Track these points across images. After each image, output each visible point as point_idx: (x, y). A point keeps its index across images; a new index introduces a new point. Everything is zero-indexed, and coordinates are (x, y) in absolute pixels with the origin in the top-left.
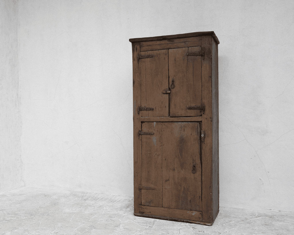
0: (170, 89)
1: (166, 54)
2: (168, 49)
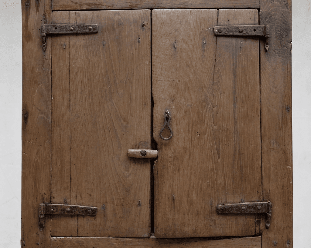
0: (154, 145)
1: (143, 26)
2: (151, 9)
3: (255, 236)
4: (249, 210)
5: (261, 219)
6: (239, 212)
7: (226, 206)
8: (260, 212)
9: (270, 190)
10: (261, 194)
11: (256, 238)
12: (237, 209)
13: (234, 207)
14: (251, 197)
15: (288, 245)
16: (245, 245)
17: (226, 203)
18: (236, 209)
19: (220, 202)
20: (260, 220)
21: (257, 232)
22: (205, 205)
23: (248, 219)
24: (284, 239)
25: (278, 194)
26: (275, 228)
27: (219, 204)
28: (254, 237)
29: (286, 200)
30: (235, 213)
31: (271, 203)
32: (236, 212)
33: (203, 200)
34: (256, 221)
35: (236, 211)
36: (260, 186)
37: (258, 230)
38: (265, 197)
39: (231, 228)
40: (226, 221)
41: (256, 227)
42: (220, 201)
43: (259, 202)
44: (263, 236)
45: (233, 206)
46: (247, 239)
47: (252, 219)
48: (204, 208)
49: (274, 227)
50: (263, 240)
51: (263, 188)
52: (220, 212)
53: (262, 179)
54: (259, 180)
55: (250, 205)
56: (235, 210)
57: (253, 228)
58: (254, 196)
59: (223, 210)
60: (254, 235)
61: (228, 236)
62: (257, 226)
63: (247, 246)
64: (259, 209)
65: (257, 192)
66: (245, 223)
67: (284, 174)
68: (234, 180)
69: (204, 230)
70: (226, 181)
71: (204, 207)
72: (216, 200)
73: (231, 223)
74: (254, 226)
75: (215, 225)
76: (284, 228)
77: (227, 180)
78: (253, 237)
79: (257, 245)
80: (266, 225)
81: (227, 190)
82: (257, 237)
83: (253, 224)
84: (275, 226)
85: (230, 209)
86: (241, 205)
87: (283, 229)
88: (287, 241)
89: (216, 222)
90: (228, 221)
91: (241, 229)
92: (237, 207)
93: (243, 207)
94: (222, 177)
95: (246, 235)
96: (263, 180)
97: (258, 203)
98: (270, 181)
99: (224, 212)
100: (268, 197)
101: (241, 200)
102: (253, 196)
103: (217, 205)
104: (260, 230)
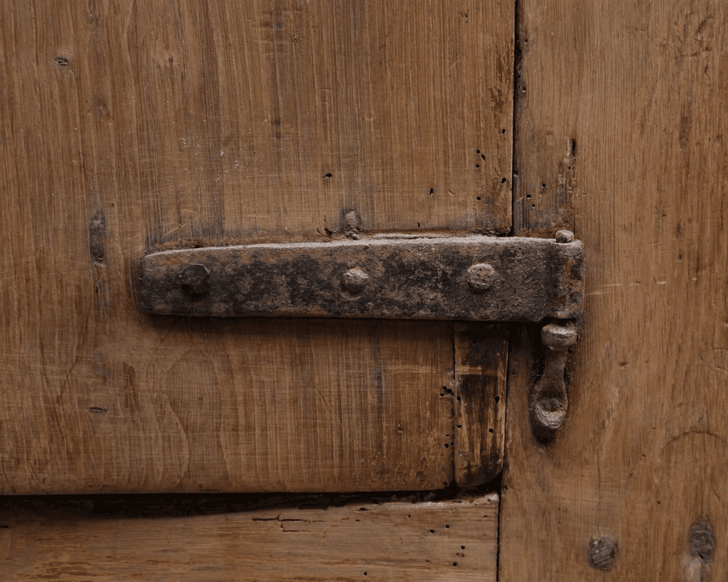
3: (450, 492)
4: (399, 296)
5: (496, 368)
6: (314, 310)
7: (211, 258)
8: (491, 311)
9: (583, 141)
10: (509, 176)
11: (456, 513)
12: (302, 282)
13: (283, 268)
14: (423, 196)
15: (693, 566)
16: (368, 562)
17: (215, 231)
18: (292, 283)
19: (170, 226)
20: (489, 372)
21: (461, 463)
22: (42, 244)
23: (397, 368)
24: (669, 524)
25: (644, 176)
26: (608, 436)
27: (155, 242)
28: (440, 505)
29: (702, 230)
30: (287, 318)
31: (576, 244)
32: (291, 309)
33: (28, 209)
34: (454, 385)
35: (293, 297)
36: (499, 105)
37: (472, 449)
38: (538, 198)
39: (264, 429)
40: (221, 376)
41: (455, 427)
42: (171, 216)
43: (485, 233)
44: (508, 495)
45: (273, 261)
46: (387, 514)
47: (424, 370)
48: (34, 274)
49: (598, 434)
50: (513, 523)
51: (524, 123)
52: (160, 306)
53: (518, 52)
54: (492, 61)
55: (407, 258)
56: (284, 292)
57: (435, 433)
58: (448, 190)
59: (186, 288)
60: (438, 485)
61: (235, 487)
62: (463, 420)
63: (391, 570)
64: (479, 292)
65: (470, 153)
66: (371, 399)
67: (696, 21)
68: (281, 48)
69: (44, 442)
70: (219, 52)
71: (32, 258)
72: (137, 211)
73: (262, 396)
74: (445, 419)
75: (132, 403)
76: (675, 439)
77: (228, 46)
78: (435, 499)
79: (465, 560)
80: (533, 416)
81: (225, 132)
82: (465, 503)
83: (433, 409)
84: (610, 424)
85: (246, 284)
86: (331, 252)
87: (668, 450)
88: (694, 536)
89: (142, 385)
90: (239, 377)
91: (336, 441)
92: (305, 265)
93: (350, 273)
94: (187, 21)
95: (375, 485)
96: (525, 62)
97: (478, 239)
98: (580, 76)
99: (198, 307)
100: (565, 200)
101: (344, 213)
102: (440, 189)
103: (141, 248)
104: (488, 451)
